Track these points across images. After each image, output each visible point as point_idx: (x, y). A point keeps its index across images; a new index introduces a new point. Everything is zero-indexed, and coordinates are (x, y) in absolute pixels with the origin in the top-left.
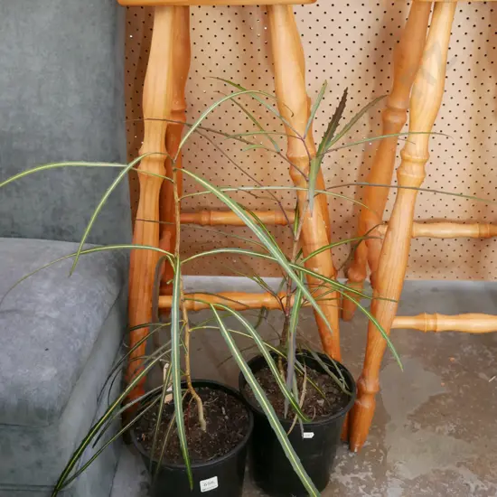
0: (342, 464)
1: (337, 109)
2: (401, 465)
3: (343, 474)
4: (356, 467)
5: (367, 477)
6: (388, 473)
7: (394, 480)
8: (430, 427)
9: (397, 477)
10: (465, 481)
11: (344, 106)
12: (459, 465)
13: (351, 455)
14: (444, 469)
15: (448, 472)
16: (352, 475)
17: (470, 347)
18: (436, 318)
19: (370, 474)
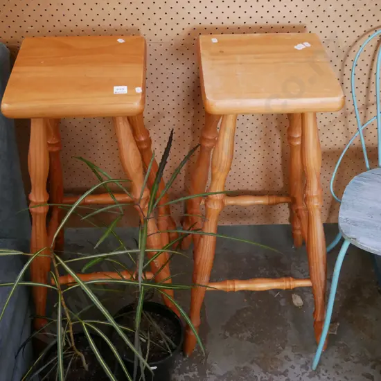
0: (179, 366)
1: (166, 149)
2: (216, 365)
3: (180, 374)
4: (188, 368)
5: (194, 376)
6: (208, 372)
7: (211, 376)
8: (235, 335)
9: (213, 374)
10: (255, 374)
11: (171, 145)
12: (252, 363)
13: (184, 359)
14: (242, 366)
15: (244, 368)
16: (185, 375)
17: (265, 269)
18: (234, 284)
19: (196, 373)
